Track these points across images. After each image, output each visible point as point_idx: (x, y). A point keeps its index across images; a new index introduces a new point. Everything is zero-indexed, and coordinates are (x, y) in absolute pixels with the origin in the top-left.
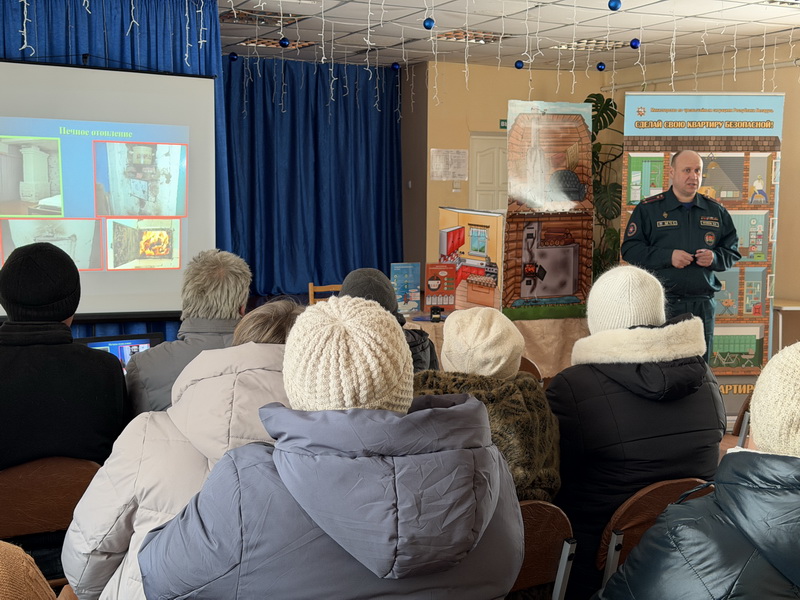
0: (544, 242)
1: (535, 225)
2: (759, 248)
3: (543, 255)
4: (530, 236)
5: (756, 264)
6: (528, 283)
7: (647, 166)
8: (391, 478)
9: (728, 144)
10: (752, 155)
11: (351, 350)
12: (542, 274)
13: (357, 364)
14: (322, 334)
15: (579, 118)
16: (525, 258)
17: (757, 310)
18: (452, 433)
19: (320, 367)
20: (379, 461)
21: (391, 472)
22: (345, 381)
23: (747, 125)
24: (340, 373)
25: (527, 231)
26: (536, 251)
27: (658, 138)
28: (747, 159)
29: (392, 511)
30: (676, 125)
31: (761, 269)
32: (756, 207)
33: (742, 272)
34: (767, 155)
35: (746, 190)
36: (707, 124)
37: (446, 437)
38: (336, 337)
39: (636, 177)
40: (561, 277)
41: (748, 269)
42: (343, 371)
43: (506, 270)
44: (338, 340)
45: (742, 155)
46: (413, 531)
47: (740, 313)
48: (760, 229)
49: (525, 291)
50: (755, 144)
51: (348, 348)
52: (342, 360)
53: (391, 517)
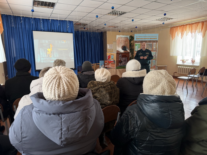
0: (122, 57)
1: (121, 55)
2: (155, 57)
3: (122, 59)
4: (120, 56)
5: (154, 60)
6: (120, 63)
7: (138, 45)
8: (61, 121)
9: (150, 41)
10: (154, 43)
11: (60, 83)
12: (122, 62)
13: (61, 87)
14: (53, 76)
15: (127, 38)
16: (119, 60)
17: (154, 66)
18: (79, 107)
19: (50, 86)
20: (57, 116)
21: (61, 119)
22: (56, 91)
23: (153, 39)
24: (55, 89)
25: (120, 55)
26: (121, 58)
27: (139, 41)
28: (153, 44)
29: (60, 131)
30: (142, 39)
31: (155, 60)
32: (154, 51)
33: (152, 61)
34: (156, 43)
35: (153, 48)
36: (147, 39)
37: (77, 108)
38: (57, 78)
39: (136, 47)
40: (125, 62)
41: (153, 60)
42: (56, 88)
43: (116, 61)
44: (57, 79)
45: (152, 43)
46: (66, 136)
47: (152, 67)
48: (155, 54)
49: (119, 64)
50: (154, 42)
51: (60, 82)
52: (56, 85)
53: (60, 133)
